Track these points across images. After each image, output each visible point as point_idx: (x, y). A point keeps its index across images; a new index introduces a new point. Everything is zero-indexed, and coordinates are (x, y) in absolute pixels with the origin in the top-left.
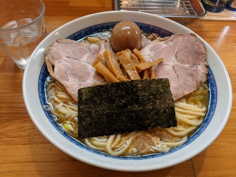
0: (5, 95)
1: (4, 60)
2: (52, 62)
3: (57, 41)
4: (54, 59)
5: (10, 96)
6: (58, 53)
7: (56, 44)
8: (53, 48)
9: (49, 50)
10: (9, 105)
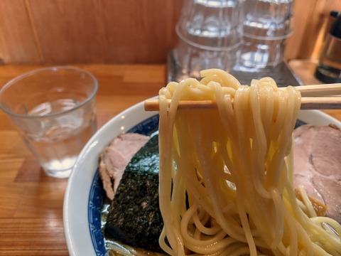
0: (22, 221)
1: (25, 163)
2: (111, 172)
3: (119, 137)
4: (114, 166)
5: (30, 224)
6: (120, 156)
7: (117, 141)
8: (113, 148)
9: (107, 151)
10: (28, 240)
